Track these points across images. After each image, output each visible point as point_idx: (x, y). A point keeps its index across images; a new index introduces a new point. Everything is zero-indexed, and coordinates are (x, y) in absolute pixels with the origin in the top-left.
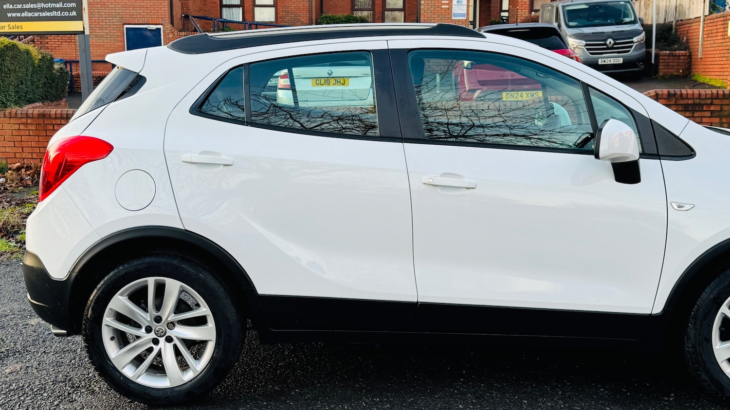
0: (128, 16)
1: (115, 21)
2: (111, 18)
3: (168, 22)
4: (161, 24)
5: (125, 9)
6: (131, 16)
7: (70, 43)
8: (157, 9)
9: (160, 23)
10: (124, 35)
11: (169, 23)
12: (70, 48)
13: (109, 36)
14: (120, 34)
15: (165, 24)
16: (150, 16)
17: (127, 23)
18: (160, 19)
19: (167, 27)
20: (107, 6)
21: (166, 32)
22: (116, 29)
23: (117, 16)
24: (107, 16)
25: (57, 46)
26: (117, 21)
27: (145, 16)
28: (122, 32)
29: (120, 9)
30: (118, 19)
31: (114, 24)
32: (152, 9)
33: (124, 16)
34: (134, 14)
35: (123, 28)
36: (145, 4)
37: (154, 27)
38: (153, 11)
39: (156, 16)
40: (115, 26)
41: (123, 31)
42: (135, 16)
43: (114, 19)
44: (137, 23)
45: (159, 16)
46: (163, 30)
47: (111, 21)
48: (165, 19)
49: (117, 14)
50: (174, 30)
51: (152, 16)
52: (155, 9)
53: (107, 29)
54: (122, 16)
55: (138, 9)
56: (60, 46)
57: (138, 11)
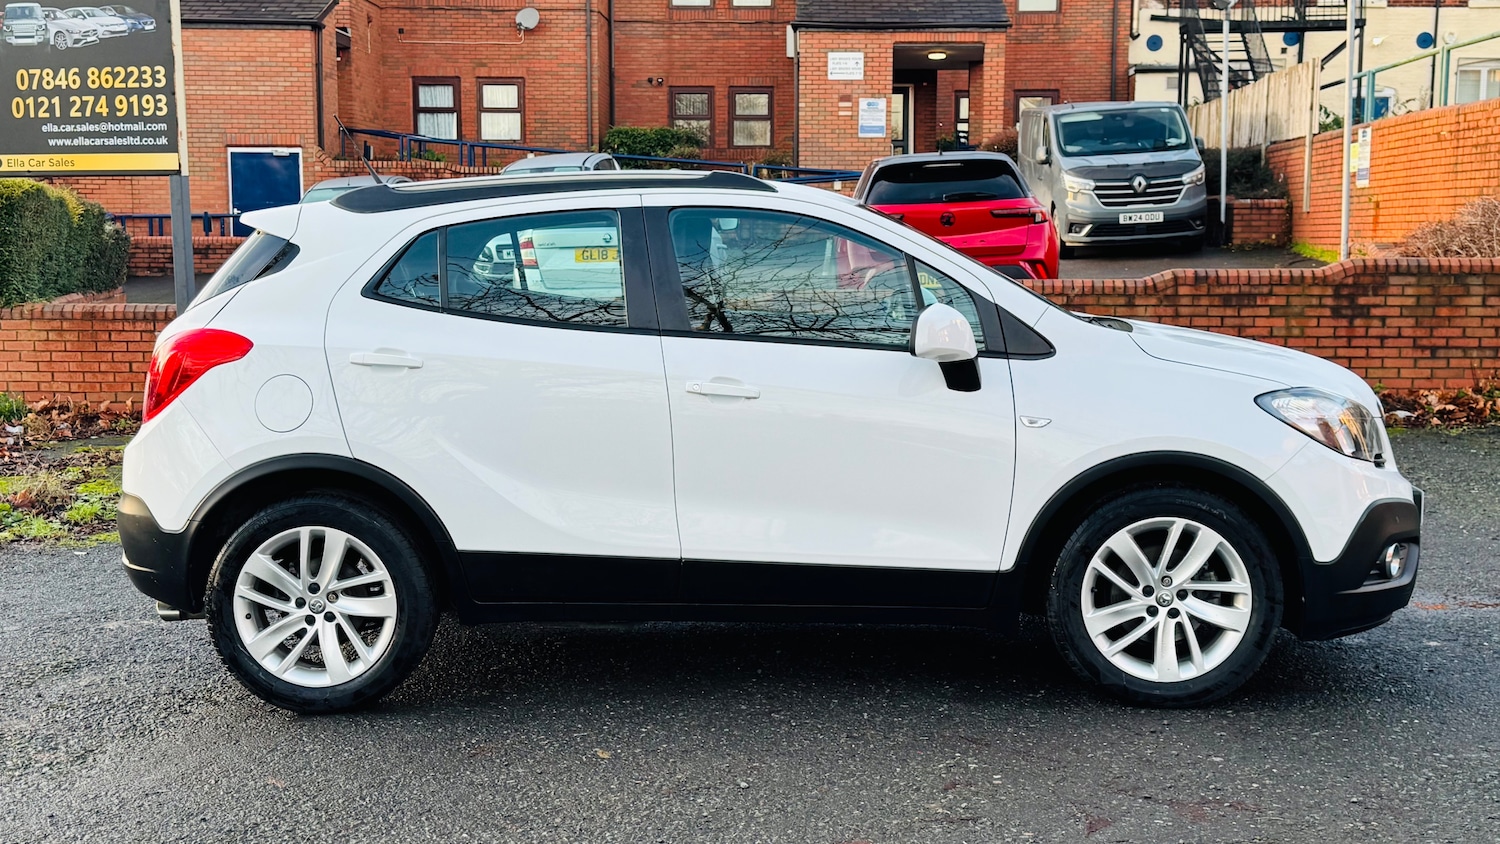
0: (236, 131)
1: (210, 140)
2: (203, 135)
3: (313, 141)
4: (300, 146)
5: (229, 116)
6: (241, 131)
7: (122, 182)
8: (291, 117)
9: (298, 143)
10: (227, 167)
11: (315, 143)
12: (122, 191)
13: (198, 169)
14: (218, 164)
15: (307, 146)
16: (277, 131)
17: (234, 143)
18: (298, 136)
19: (310, 150)
20: (195, 111)
21: (310, 160)
22: (213, 155)
23: (214, 130)
24: (194, 130)
25: (97, 187)
26: (214, 140)
27: (268, 131)
28: (224, 160)
29: (221, 116)
30: (217, 135)
31: (209, 145)
32: (283, 116)
33: (227, 131)
34: (248, 126)
35: (226, 152)
36: (270, 108)
37: (285, 151)
38: (284, 121)
39: (291, 131)
40: (210, 150)
41: (226, 158)
42: (249, 131)
43: (208, 135)
44: (252, 143)
45: (296, 131)
46: (303, 158)
47: (202, 140)
48: (306, 136)
49: (214, 126)
50: (324, 157)
51: (282, 131)
52: (288, 117)
53: (195, 155)
54: (223, 131)
55: (256, 116)
56: (102, 187)
57: (254, 121)
